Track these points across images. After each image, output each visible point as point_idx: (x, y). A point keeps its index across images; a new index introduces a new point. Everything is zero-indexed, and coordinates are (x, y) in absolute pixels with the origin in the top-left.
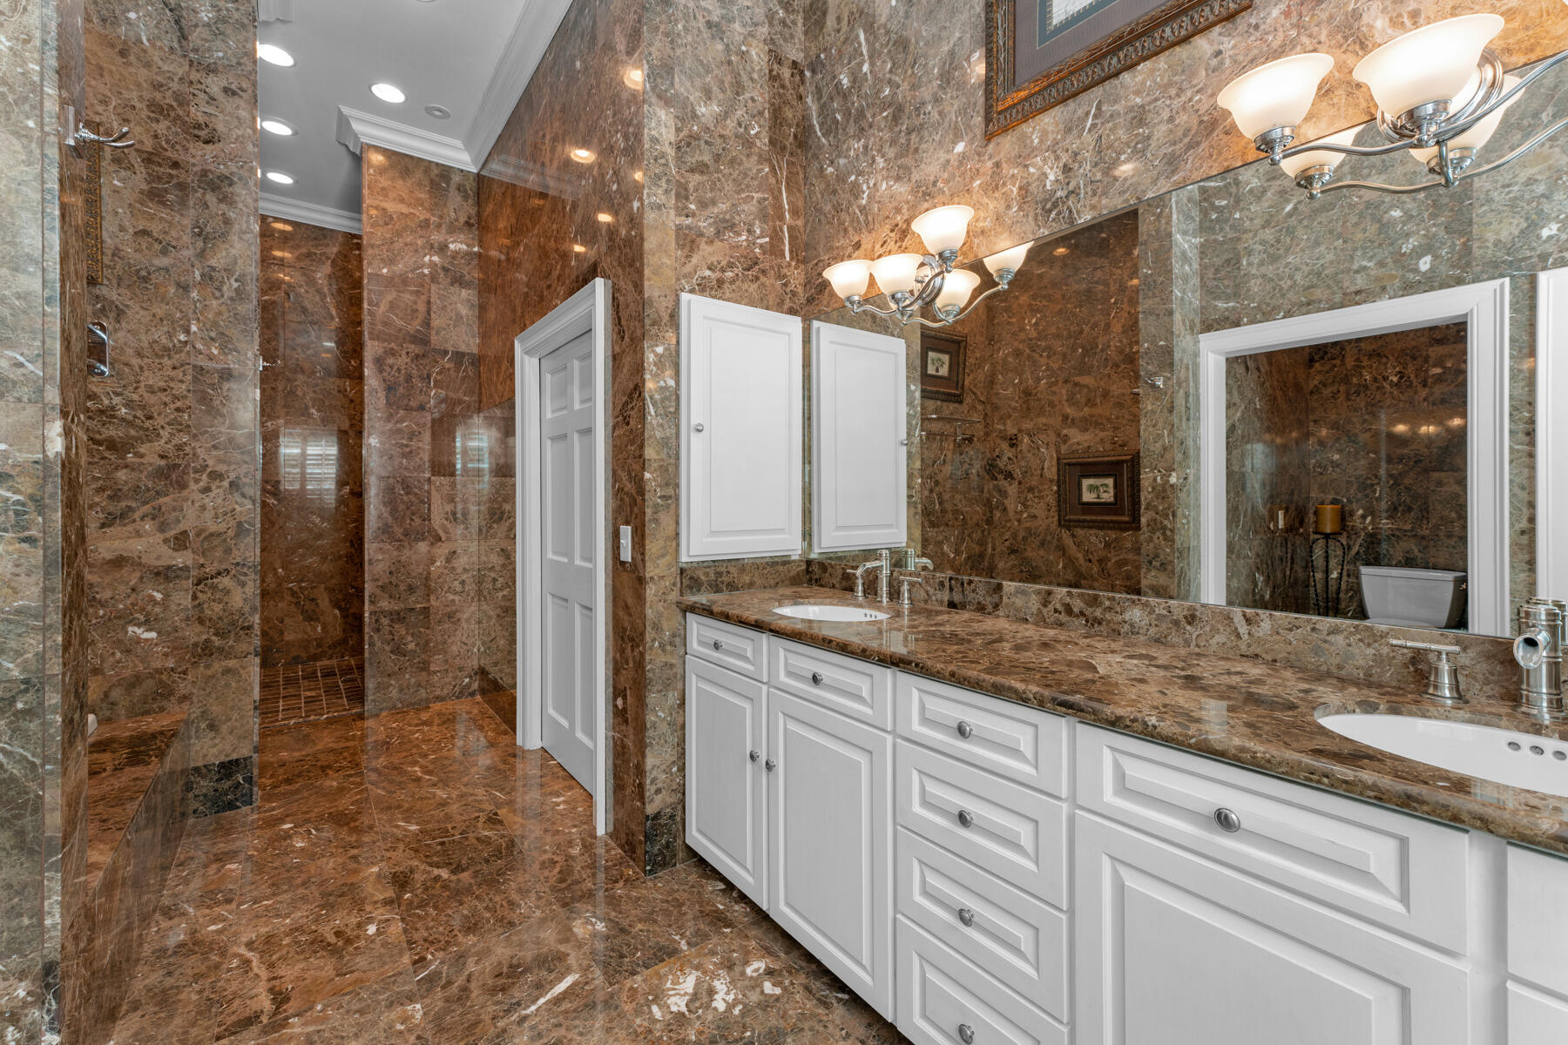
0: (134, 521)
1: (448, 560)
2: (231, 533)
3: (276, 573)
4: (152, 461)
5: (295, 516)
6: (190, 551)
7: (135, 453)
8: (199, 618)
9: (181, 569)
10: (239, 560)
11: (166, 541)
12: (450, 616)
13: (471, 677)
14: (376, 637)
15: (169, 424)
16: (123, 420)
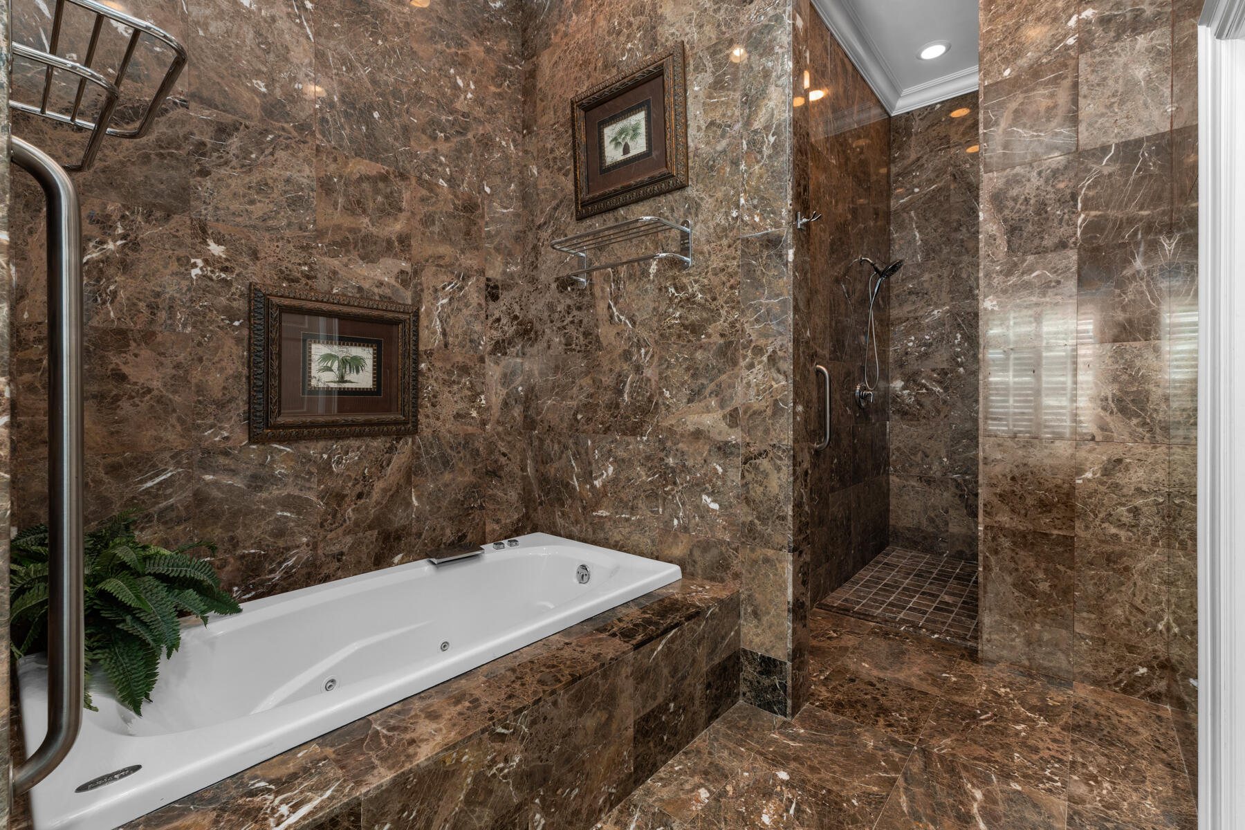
0: (705, 397)
1: (1106, 472)
2: (769, 412)
3: (941, 462)
4: (715, 339)
5: (959, 404)
6: (740, 428)
7: (706, 334)
8: (746, 498)
9: (734, 446)
10: (775, 442)
11: (724, 417)
12: (1110, 559)
13: (1151, 668)
14: (993, 559)
15: (726, 303)
16: (699, 304)
